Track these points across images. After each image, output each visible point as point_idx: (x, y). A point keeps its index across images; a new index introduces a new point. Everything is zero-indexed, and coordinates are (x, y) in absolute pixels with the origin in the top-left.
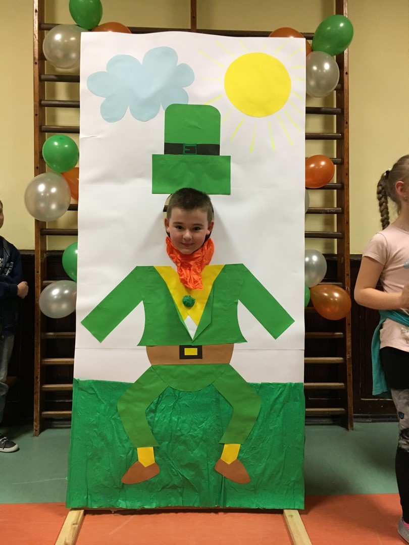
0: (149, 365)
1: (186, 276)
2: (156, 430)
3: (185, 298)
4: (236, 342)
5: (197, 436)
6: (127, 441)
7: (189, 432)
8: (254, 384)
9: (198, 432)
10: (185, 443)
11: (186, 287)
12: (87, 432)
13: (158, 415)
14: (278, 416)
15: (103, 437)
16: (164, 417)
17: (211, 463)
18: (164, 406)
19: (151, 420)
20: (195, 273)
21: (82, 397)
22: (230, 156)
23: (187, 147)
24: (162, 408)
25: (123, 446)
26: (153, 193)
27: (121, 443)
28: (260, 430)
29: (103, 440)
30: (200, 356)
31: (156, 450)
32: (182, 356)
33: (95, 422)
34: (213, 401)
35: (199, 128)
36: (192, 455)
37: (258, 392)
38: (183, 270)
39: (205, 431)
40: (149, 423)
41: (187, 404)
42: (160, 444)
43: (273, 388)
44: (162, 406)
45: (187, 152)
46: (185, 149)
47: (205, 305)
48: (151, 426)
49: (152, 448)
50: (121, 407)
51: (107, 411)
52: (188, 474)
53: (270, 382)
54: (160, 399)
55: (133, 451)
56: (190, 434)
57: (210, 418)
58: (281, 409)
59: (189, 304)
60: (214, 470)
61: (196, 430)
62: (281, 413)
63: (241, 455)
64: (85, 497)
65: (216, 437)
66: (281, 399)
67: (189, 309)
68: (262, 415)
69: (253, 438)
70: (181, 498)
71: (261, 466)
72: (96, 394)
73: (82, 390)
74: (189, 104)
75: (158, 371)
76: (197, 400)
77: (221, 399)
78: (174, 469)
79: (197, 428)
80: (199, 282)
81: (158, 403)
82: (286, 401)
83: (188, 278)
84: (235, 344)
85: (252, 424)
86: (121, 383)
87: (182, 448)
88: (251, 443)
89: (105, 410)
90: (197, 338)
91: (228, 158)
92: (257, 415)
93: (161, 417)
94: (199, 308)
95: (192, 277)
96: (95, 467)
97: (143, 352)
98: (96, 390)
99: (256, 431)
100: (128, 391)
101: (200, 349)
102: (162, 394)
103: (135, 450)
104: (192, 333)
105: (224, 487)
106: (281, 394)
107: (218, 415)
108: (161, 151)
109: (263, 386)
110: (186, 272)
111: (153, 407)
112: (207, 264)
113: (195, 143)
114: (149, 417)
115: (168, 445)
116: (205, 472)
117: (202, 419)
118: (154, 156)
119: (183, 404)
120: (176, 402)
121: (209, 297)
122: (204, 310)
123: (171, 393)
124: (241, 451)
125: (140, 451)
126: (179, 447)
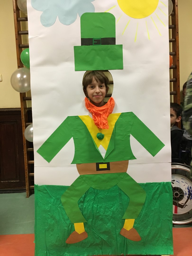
0: (78, 175)
1: (98, 121)
2: (85, 213)
3: (98, 134)
4: (130, 159)
5: (109, 215)
6: (68, 219)
7: (104, 213)
8: (142, 184)
9: (109, 213)
10: (102, 219)
11: (98, 128)
12: (44, 215)
13: (85, 204)
14: (156, 202)
15: (53, 218)
16: (89, 205)
17: (118, 231)
18: (88, 198)
19: (81, 207)
20: (103, 119)
21: (40, 195)
22: (122, 45)
23: (95, 40)
24: (88, 200)
25: (66, 223)
26: (75, 71)
27: (64, 221)
28: (146, 210)
29: (54, 219)
30: (108, 168)
31: (85, 224)
32: (98, 169)
33: (48, 209)
34: (118, 195)
35: (102, 28)
36: (106, 226)
37: (144, 189)
38: (96, 117)
39: (113, 212)
40: (80, 209)
41: (102, 197)
42: (87, 221)
43: (153, 186)
44: (87, 199)
45: (95, 44)
46: (94, 42)
47: (110, 138)
48: (81, 210)
49: (83, 223)
50: (63, 200)
51: (55, 202)
52: (105, 237)
53: (151, 182)
54: (86, 195)
55: (72, 225)
56: (105, 214)
57: (116, 205)
58: (158, 197)
59: (101, 138)
60: (120, 234)
61: (108, 212)
62: (158, 200)
63: (135, 225)
64: (46, 252)
65: (120, 216)
66: (158, 192)
67: (101, 141)
68: (147, 202)
69: (142, 215)
70: (101, 251)
71: (147, 231)
72: (48, 193)
73: (40, 191)
74: (95, 12)
75: (84, 179)
76: (108, 194)
77: (122, 193)
78: (96, 234)
79: (108, 211)
80: (106, 124)
81: (85, 197)
82: (161, 193)
83: (100, 122)
84: (130, 161)
85: (141, 207)
86: (63, 186)
87: (100, 222)
88: (141, 218)
89: (54, 202)
90: (106, 158)
91: (121, 46)
92: (144, 203)
93: (87, 205)
94: (107, 140)
95: (102, 121)
96: (50, 235)
97: (74, 168)
98: (48, 190)
99: (144, 212)
100: (67, 191)
101: (108, 164)
102: (87, 192)
103: (73, 225)
104: (103, 155)
105: (126, 244)
106: (158, 189)
107: (120, 203)
108: (79, 44)
109: (147, 185)
110: (98, 119)
111: (82, 199)
112: (111, 113)
113: (100, 38)
114: (80, 205)
115: (92, 221)
116: (115, 236)
117: (111, 206)
118: (75, 47)
119: (100, 197)
120: (96, 196)
121: (113, 133)
122: (110, 141)
123: (93, 191)
124: (135, 223)
125: (76, 225)
126: (99, 222)
